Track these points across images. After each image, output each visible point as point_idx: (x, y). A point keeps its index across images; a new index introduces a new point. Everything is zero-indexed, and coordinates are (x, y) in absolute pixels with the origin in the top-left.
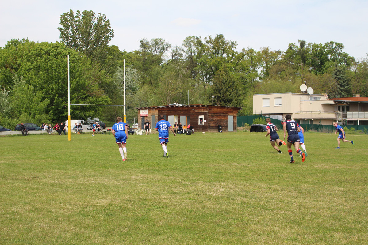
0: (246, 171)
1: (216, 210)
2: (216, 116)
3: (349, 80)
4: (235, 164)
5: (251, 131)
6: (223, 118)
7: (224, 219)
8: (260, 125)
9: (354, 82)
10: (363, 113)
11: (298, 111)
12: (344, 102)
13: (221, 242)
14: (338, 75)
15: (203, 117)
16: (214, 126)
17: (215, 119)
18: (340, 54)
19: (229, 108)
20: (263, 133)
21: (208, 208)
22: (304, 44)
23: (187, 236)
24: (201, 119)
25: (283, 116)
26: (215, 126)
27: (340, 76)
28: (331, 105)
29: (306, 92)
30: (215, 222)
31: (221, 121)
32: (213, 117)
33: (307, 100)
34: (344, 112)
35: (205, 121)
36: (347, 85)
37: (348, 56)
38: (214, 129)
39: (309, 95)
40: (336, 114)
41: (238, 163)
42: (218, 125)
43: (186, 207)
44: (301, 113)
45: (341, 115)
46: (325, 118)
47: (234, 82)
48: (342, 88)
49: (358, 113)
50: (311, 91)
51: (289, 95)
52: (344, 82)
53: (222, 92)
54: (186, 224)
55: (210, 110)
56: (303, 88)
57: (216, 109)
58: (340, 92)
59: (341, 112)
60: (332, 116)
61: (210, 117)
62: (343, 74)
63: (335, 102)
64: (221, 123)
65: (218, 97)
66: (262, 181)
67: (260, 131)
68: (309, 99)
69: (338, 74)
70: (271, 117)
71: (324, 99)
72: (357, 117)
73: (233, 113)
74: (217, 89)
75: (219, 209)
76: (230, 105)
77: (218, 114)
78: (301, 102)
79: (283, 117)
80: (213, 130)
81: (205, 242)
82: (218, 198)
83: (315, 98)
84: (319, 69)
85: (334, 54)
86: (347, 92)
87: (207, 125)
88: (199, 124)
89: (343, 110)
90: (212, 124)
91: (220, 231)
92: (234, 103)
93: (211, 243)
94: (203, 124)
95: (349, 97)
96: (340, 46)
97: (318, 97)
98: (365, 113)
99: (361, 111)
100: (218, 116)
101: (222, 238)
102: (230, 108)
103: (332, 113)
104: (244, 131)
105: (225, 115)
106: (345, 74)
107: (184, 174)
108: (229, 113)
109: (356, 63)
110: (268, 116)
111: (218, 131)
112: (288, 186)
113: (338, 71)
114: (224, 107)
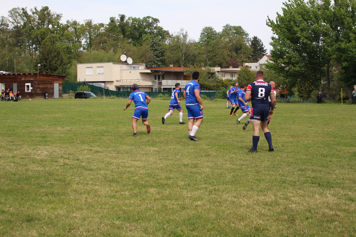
0: (69, 135)
1: (40, 173)
2: (42, 83)
3: (164, 51)
4: (59, 128)
5: (76, 98)
6: (49, 86)
7: (48, 180)
8: (84, 92)
9: (168, 54)
10: (176, 81)
11: (119, 79)
12: (160, 71)
13: (44, 202)
14: (154, 47)
15: (29, 84)
16: (40, 93)
17: (41, 86)
18: (156, 28)
19: (54, 76)
20: (87, 99)
21: (32, 171)
22: (124, 17)
23: (10, 198)
24: (28, 86)
25: (105, 83)
26: (42, 93)
27: (156, 48)
28: (148, 73)
29: (126, 62)
30: (38, 183)
31: (47, 88)
32: (39, 85)
33: (126, 69)
34: (160, 80)
35: (32, 88)
36: (162, 56)
37: (163, 30)
38: (40, 95)
39: (128, 64)
40: (153, 82)
41: (62, 128)
42: (44, 92)
43: (10, 171)
44: (122, 81)
45: (157, 83)
46: (143, 86)
47: (59, 52)
48: (158, 59)
49: (171, 81)
50: (130, 61)
51: (111, 64)
52: (159, 53)
53: (48, 61)
54: (10, 187)
55: (36, 78)
56: (123, 58)
57: (42, 77)
58: (157, 62)
59: (157, 81)
60: (149, 83)
61: (37, 84)
62: (159, 46)
63: (151, 71)
64: (47, 90)
65: (45, 66)
66: (84, 144)
67: (84, 98)
68: (128, 68)
69: (154, 45)
70: (94, 84)
71: (142, 68)
72: (171, 85)
73: (58, 81)
74: (44, 58)
75: (42, 171)
76: (55, 73)
77: (44, 81)
78: (121, 71)
79: (105, 85)
80: (39, 97)
81: (28, 203)
82: (42, 161)
83: (134, 68)
84: (138, 41)
85: (151, 28)
86: (162, 63)
87: (34, 92)
88: (26, 91)
89: (159, 78)
90: (39, 91)
91: (43, 192)
92: (59, 71)
93: (34, 204)
94: (30, 91)
95: (164, 67)
96: (156, 20)
97: (137, 67)
98: (178, 81)
99: (175, 80)
100: (44, 83)
101: (45, 199)
102: (56, 76)
103: (149, 81)
104: (69, 98)
105: (51, 82)
106: (160, 46)
107: (9, 139)
108: (55, 81)
109: (170, 37)
110: (91, 84)
111: (44, 97)
112: (108, 148)
113: (154, 43)
114: (50, 76)
